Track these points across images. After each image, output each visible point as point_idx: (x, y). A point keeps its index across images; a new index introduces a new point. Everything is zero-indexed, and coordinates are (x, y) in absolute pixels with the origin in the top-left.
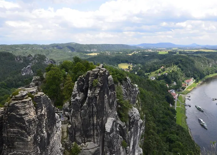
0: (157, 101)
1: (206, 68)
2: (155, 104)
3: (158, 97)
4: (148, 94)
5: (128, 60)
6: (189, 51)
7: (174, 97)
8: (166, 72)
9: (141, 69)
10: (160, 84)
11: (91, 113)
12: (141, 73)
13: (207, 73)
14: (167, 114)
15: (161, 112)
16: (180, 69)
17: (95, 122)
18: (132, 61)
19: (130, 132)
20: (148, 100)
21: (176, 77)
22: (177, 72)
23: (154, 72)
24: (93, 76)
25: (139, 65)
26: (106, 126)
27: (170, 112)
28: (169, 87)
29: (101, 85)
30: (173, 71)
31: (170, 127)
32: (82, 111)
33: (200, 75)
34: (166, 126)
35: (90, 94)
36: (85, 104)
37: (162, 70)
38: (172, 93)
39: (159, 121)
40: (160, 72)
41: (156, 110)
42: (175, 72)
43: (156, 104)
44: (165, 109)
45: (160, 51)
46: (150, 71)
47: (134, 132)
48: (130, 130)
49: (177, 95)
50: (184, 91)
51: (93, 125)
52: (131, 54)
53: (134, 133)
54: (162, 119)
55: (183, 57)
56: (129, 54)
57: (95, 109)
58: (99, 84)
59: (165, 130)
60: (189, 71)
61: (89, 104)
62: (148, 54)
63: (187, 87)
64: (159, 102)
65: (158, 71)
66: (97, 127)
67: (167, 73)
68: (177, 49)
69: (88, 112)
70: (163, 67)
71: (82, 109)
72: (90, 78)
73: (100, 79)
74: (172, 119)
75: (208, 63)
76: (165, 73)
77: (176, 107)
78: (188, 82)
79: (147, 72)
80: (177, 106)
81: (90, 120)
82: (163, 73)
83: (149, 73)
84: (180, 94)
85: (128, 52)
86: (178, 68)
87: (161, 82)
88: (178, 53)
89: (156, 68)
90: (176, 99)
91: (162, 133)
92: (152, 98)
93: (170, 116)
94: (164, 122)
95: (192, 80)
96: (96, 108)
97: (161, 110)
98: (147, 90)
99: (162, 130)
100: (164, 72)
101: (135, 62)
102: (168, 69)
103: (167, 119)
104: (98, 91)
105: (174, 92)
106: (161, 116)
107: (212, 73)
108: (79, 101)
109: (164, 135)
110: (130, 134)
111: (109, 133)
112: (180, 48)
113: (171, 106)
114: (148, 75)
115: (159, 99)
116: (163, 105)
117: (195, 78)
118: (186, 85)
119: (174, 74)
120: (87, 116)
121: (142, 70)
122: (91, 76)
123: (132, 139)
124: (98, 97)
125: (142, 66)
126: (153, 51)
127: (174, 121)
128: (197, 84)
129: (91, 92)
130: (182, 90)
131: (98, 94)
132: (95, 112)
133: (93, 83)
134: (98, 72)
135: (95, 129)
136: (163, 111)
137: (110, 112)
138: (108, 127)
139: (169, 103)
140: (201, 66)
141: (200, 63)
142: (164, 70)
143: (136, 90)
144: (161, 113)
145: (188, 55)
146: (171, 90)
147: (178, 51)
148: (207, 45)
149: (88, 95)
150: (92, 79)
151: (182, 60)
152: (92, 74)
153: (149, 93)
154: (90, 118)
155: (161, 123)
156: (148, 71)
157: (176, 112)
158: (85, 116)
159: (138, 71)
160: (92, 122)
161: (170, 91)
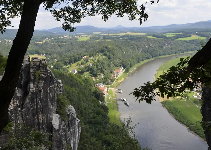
0: (84, 99)
1: (135, 54)
2: (82, 102)
3: (85, 94)
4: (73, 91)
5: (39, 51)
6: (114, 36)
7: (103, 92)
8: (90, 62)
9: (57, 61)
10: (85, 78)
11: (35, 110)
12: (59, 66)
13: (137, 60)
14: (98, 113)
15: (90, 111)
16: (107, 57)
17: (41, 120)
18: (44, 52)
19: (69, 132)
20: (74, 99)
21: (103, 67)
22: (103, 61)
23: (76, 64)
24: (35, 68)
25: (55, 56)
26: (53, 124)
27: (102, 110)
28: (96, 81)
29: (45, 77)
30: (98, 61)
31: (104, 128)
32: (24, 110)
33: (129, 63)
34: (100, 127)
35: (33, 88)
36: (27, 101)
37: (84, 61)
38: (100, 87)
39: (90, 123)
40: (82, 63)
41: (85, 109)
42: (101, 62)
43: (84, 102)
44: (95, 107)
45: (80, 36)
46: (70, 62)
47: (73, 132)
48: (69, 130)
49: (106, 90)
50: (113, 83)
51: (39, 124)
52: (41, 43)
53: (73, 134)
54: (93, 120)
55: (108, 42)
56: (40, 43)
57: (40, 105)
58: (43, 76)
59: (99, 131)
60: (117, 60)
61: (32, 100)
62: (64, 41)
63: (117, 79)
64: (87, 99)
65: (80, 62)
66: (43, 126)
67: (91, 64)
68: (100, 33)
69: (31, 111)
70: (86, 57)
71: (24, 108)
72: (31, 70)
73: (43, 70)
74: (105, 118)
75: (138, 48)
76: (90, 64)
77: (107, 104)
78: (117, 73)
79: (66, 64)
80: (108, 102)
81: (34, 120)
82: (86, 64)
83: (69, 66)
84: (110, 88)
85: (38, 40)
86: (105, 57)
87: (85, 75)
88: (102, 38)
89: (77, 58)
90: (106, 94)
91: (96, 136)
92: (78, 95)
93: (102, 115)
94: (97, 123)
95: (121, 70)
96: (42, 104)
97: (90, 109)
98: (71, 86)
99: (95, 133)
100: (88, 63)
101: (48, 52)
102: (92, 58)
103: (99, 118)
104: (42, 84)
105: (102, 86)
106: (92, 116)
107: (143, 60)
108: (19, 98)
109: (98, 138)
110: (70, 135)
111: (58, 130)
112: (103, 32)
113: (101, 102)
114: (68, 67)
115: (86, 96)
116: (91, 102)
117: (124, 67)
118: (115, 76)
119: (100, 64)
120: (30, 115)
121: (59, 62)
122: (32, 68)
123: (72, 141)
124: (42, 91)
125: (58, 57)
126: (70, 37)
127: (108, 120)
128: (127, 73)
129: (35, 85)
130: (112, 82)
131: (43, 87)
132: (40, 109)
133: (35, 75)
134: (40, 63)
135: (41, 129)
136: (93, 110)
137: (51, 109)
138: (55, 124)
139: (99, 100)
140: (130, 53)
141: (128, 49)
142: (87, 61)
143: (60, 87)
144: (91, 113)
145: (114, 40)
146: (99, 84)
147: (101, 36)
148: (134, 27)
149: (31, 90)
150: (34, 70)
151: (108, 47)
152: (33, 66)
153: (74, 89)
154: (34, 117)
155: (93, 124)
156: (67, 62)
157: (108, 109)
158: (28, 114)
159: (54, 64)
160: (36, 121)
161: (97, 85)
